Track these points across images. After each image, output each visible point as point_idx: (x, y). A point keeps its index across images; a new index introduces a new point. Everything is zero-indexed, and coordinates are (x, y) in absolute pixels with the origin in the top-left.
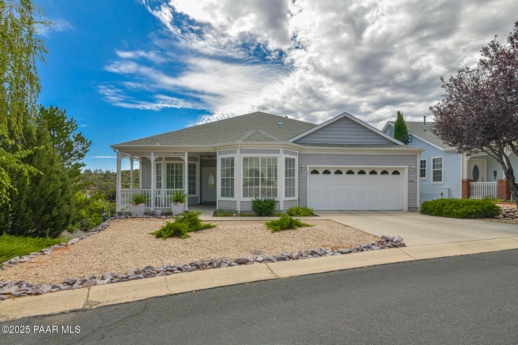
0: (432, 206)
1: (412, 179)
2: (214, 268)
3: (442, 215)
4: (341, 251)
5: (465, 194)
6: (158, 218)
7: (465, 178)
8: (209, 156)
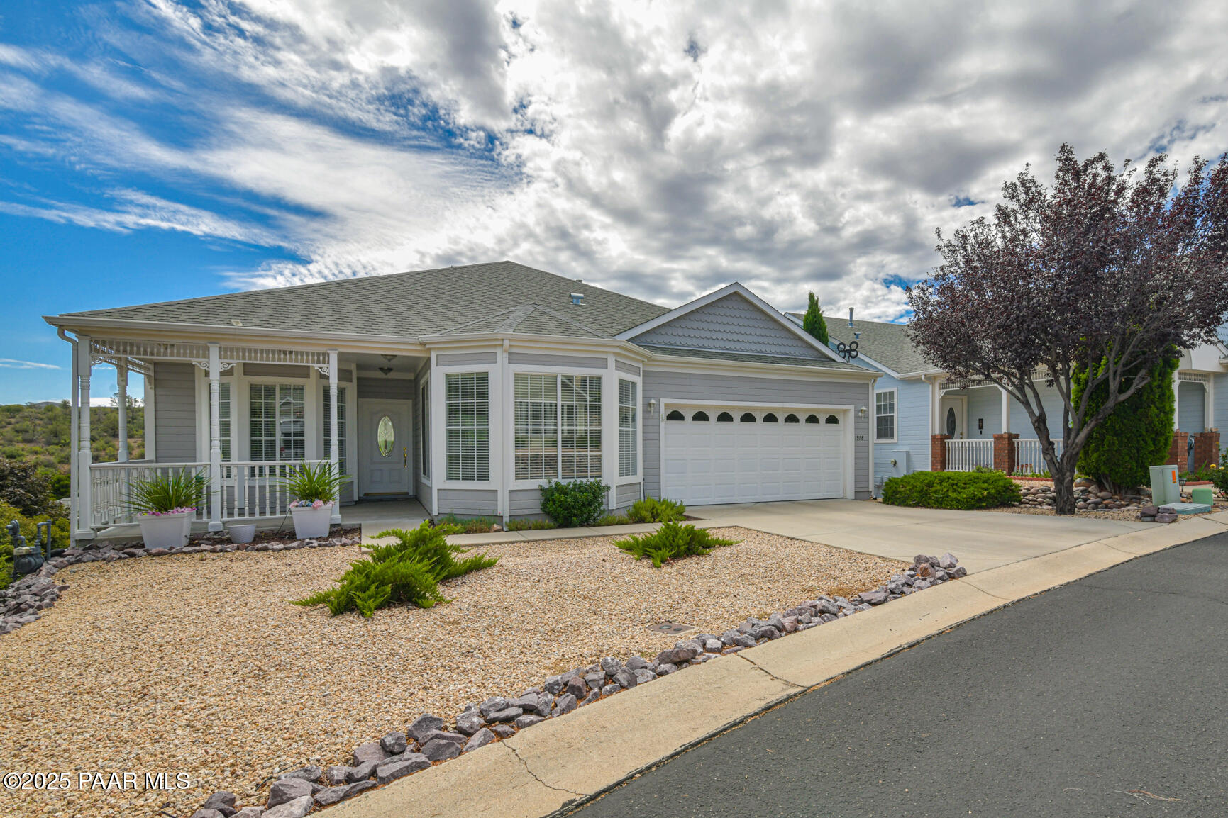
0: (908, 487)
1: (861, 433)
2: (623, 687)
3: (929, 504)
4: (868, 598)
5: (937, 462)
6: (257, 550)
7: (937, 432)
8: (381, 369)
